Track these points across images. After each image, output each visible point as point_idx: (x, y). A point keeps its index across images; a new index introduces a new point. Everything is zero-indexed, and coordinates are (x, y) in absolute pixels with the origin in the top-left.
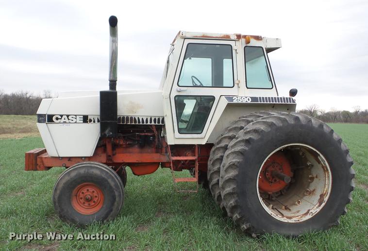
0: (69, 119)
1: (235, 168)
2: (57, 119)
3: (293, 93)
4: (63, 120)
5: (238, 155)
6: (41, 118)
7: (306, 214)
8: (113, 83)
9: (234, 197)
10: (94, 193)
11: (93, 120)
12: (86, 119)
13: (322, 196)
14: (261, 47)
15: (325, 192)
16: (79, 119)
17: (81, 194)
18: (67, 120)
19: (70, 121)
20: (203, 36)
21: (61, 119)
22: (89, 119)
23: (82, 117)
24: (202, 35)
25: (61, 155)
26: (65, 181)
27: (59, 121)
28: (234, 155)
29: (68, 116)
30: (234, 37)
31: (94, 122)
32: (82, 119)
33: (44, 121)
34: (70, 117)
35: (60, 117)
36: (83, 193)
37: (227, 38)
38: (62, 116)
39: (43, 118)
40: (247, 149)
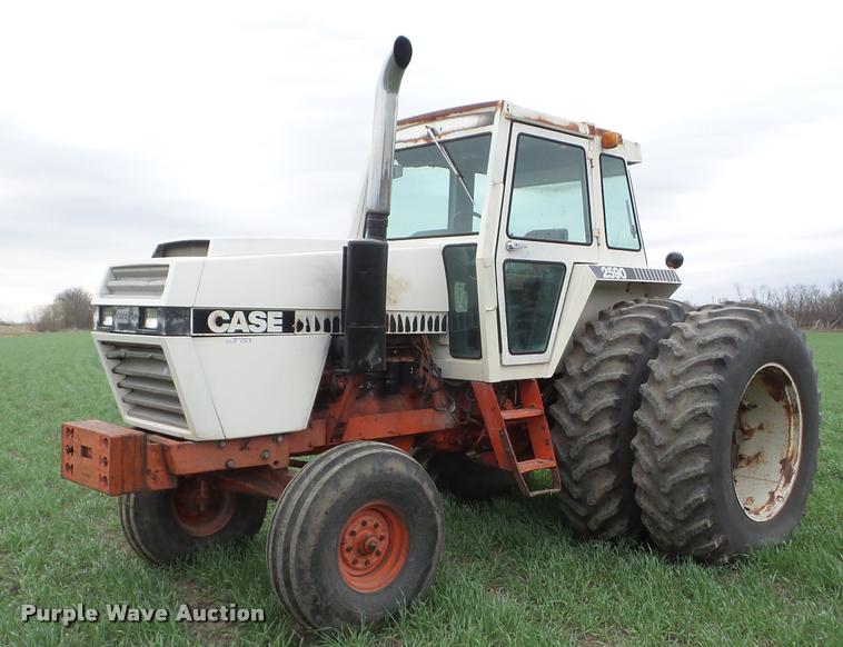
0: (249, 323)
1: (704, 422)
2: (219, 322)
3: (675, 261)
4: (233, 327)
5: (706, 392)
6: (175, 321)
7: (772, 500)
8: (377, 221)
9: (702, 484)
10: (378, 530)
11: (305, 324)
12: (289, 322)
13: (785, 463)
14: (622, 159)
15: (790, 454)
16: (274, 322)
17: (347, 537)
18: (244, 327)
19: (253, 328)
20: (539, 120)
21: (229, 322)
22: (296, 321)
23: (280, 315)
24: (537, 118)
25: (231, 435)
26: (329, 506)
27: (225, 327)
28: (697, 394)
29: (247, 313)
30: (584, 130)
31: (308, 330)
32: (281, 322)
33: (184, 331)
34: (252, 317)
35: (226, 316)
36: (353, 534)
37: (572, 130)
38: (231, 312)
39: (182, 321)
40: (721, 378)
